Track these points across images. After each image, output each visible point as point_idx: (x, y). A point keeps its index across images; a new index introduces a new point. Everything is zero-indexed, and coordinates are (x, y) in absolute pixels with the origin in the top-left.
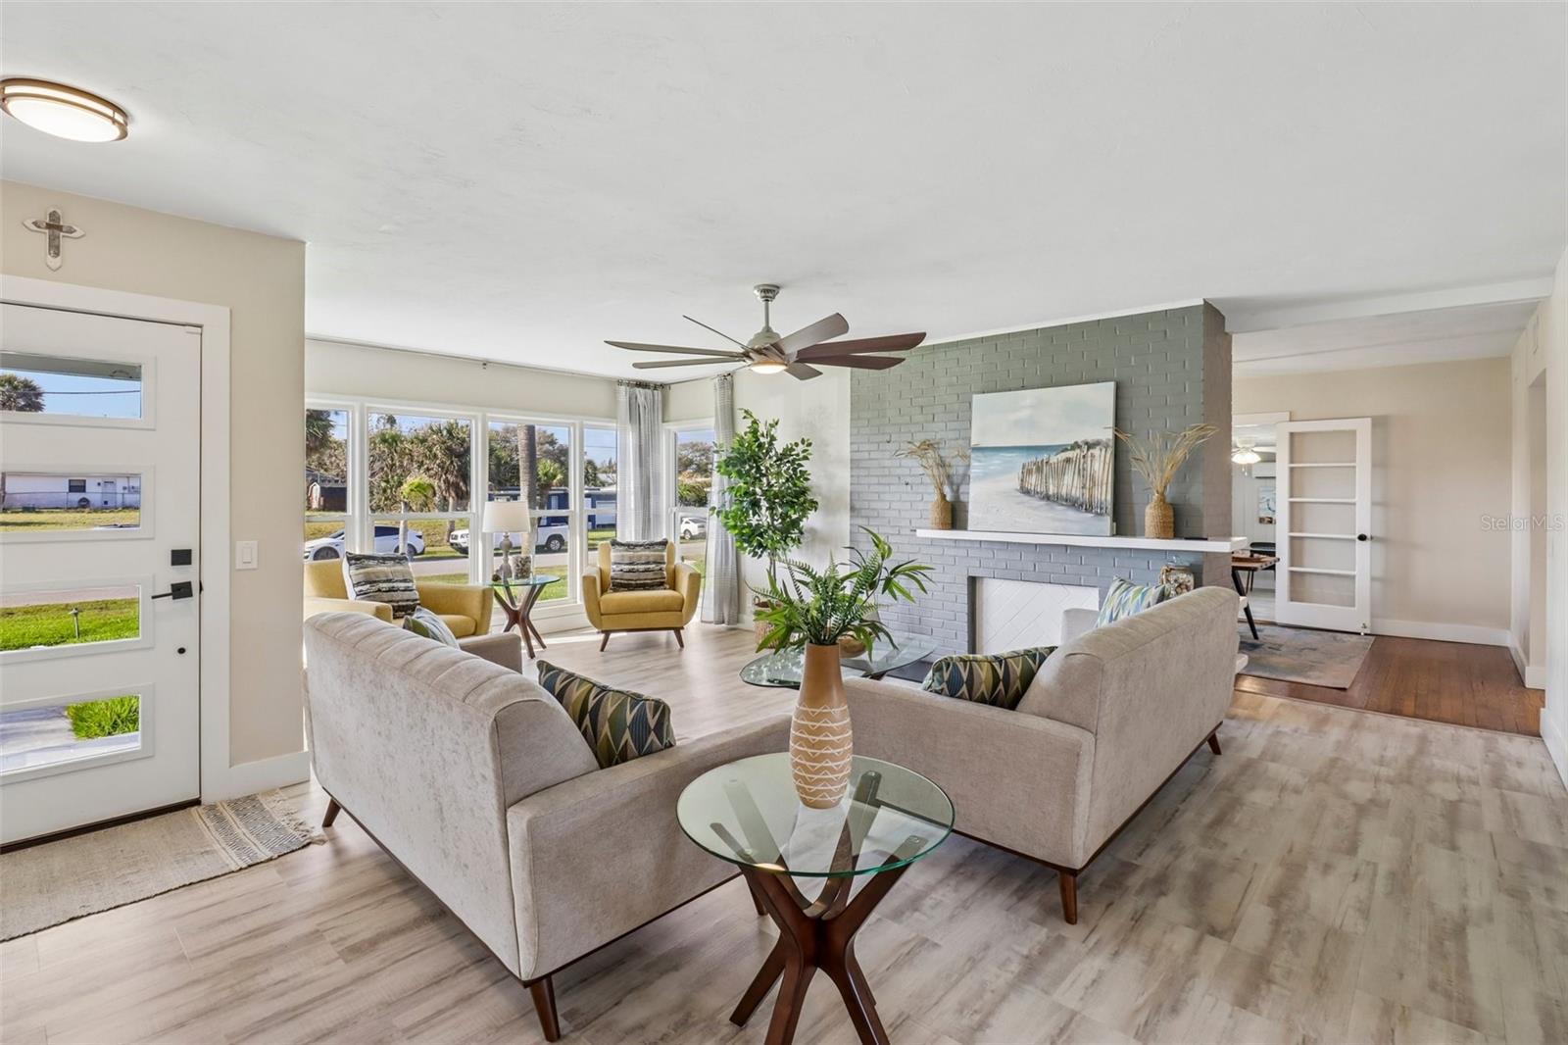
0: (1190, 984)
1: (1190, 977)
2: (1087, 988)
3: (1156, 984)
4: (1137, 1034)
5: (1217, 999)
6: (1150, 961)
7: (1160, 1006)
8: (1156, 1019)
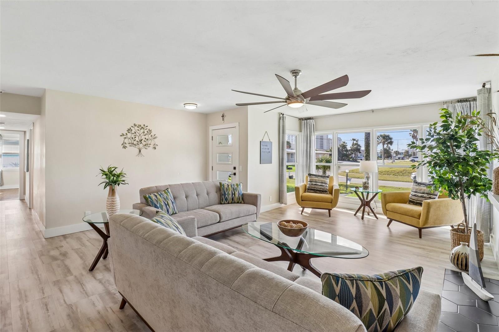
0: (72, 324)
1: (73, 326)
2: (93, 302)
3: (80, 316)
4: (72, 305)
5: (61, 327)
6: (89, 319)
7: (73, 313)
8: (71, 310)
